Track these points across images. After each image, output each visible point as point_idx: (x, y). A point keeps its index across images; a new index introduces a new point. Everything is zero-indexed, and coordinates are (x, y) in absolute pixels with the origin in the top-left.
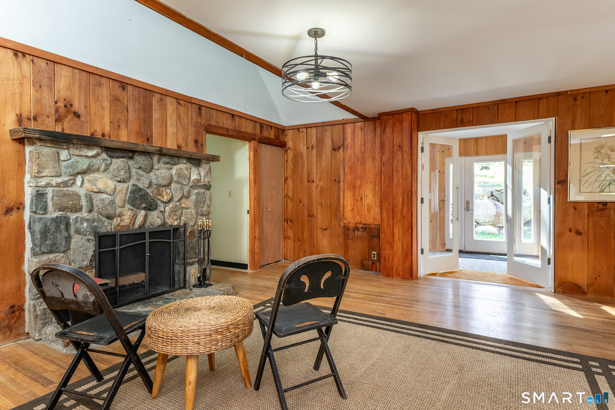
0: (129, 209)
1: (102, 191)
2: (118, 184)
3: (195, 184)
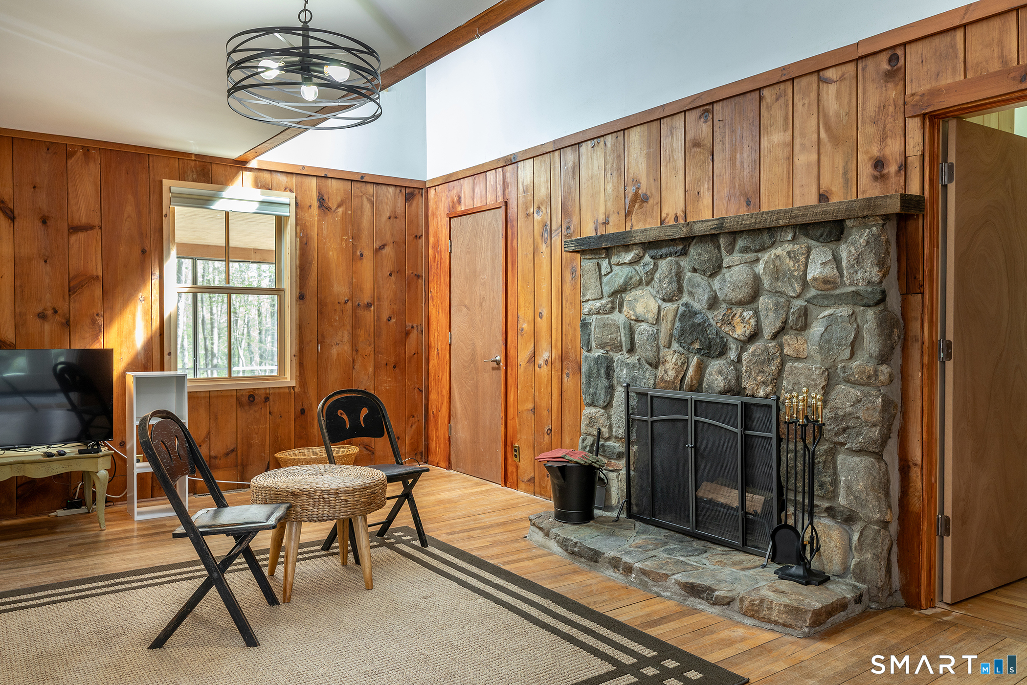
0: (675, 352)
1: (640, 319)
2: (664, 305)
3: (823, 293)
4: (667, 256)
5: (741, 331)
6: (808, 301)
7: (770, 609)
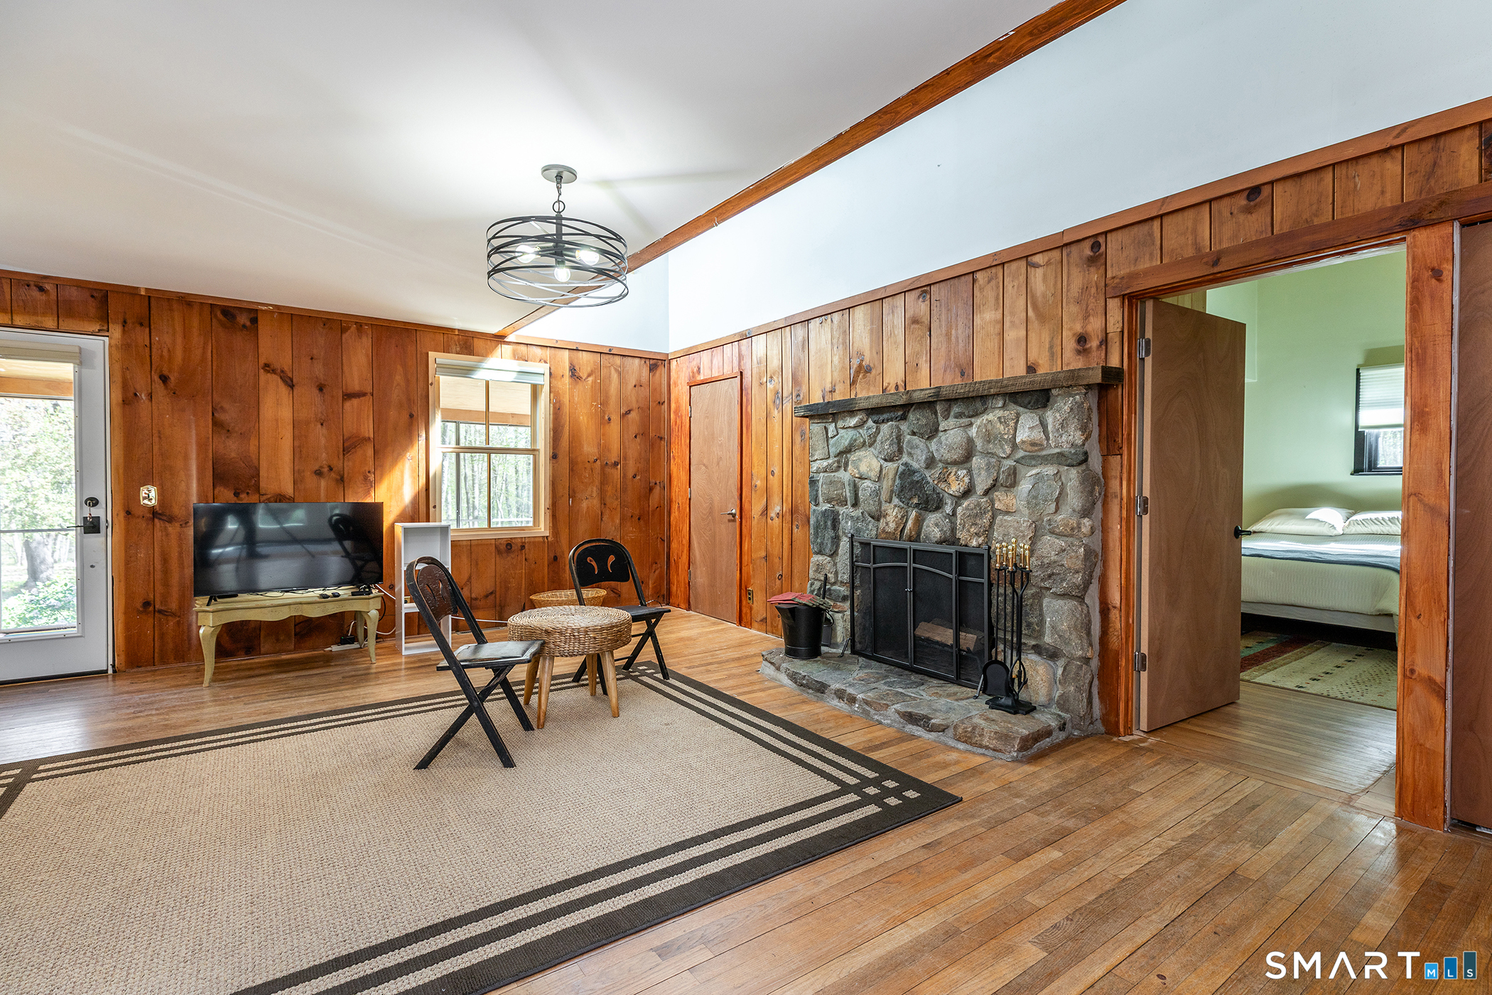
0: (895, 506)
1: (864, 477)
2: (886, 464)
3: (1031, 454)
4: (888, 421)
5: (955, 487)
6: (1016, 461)
7: (981, 735)
